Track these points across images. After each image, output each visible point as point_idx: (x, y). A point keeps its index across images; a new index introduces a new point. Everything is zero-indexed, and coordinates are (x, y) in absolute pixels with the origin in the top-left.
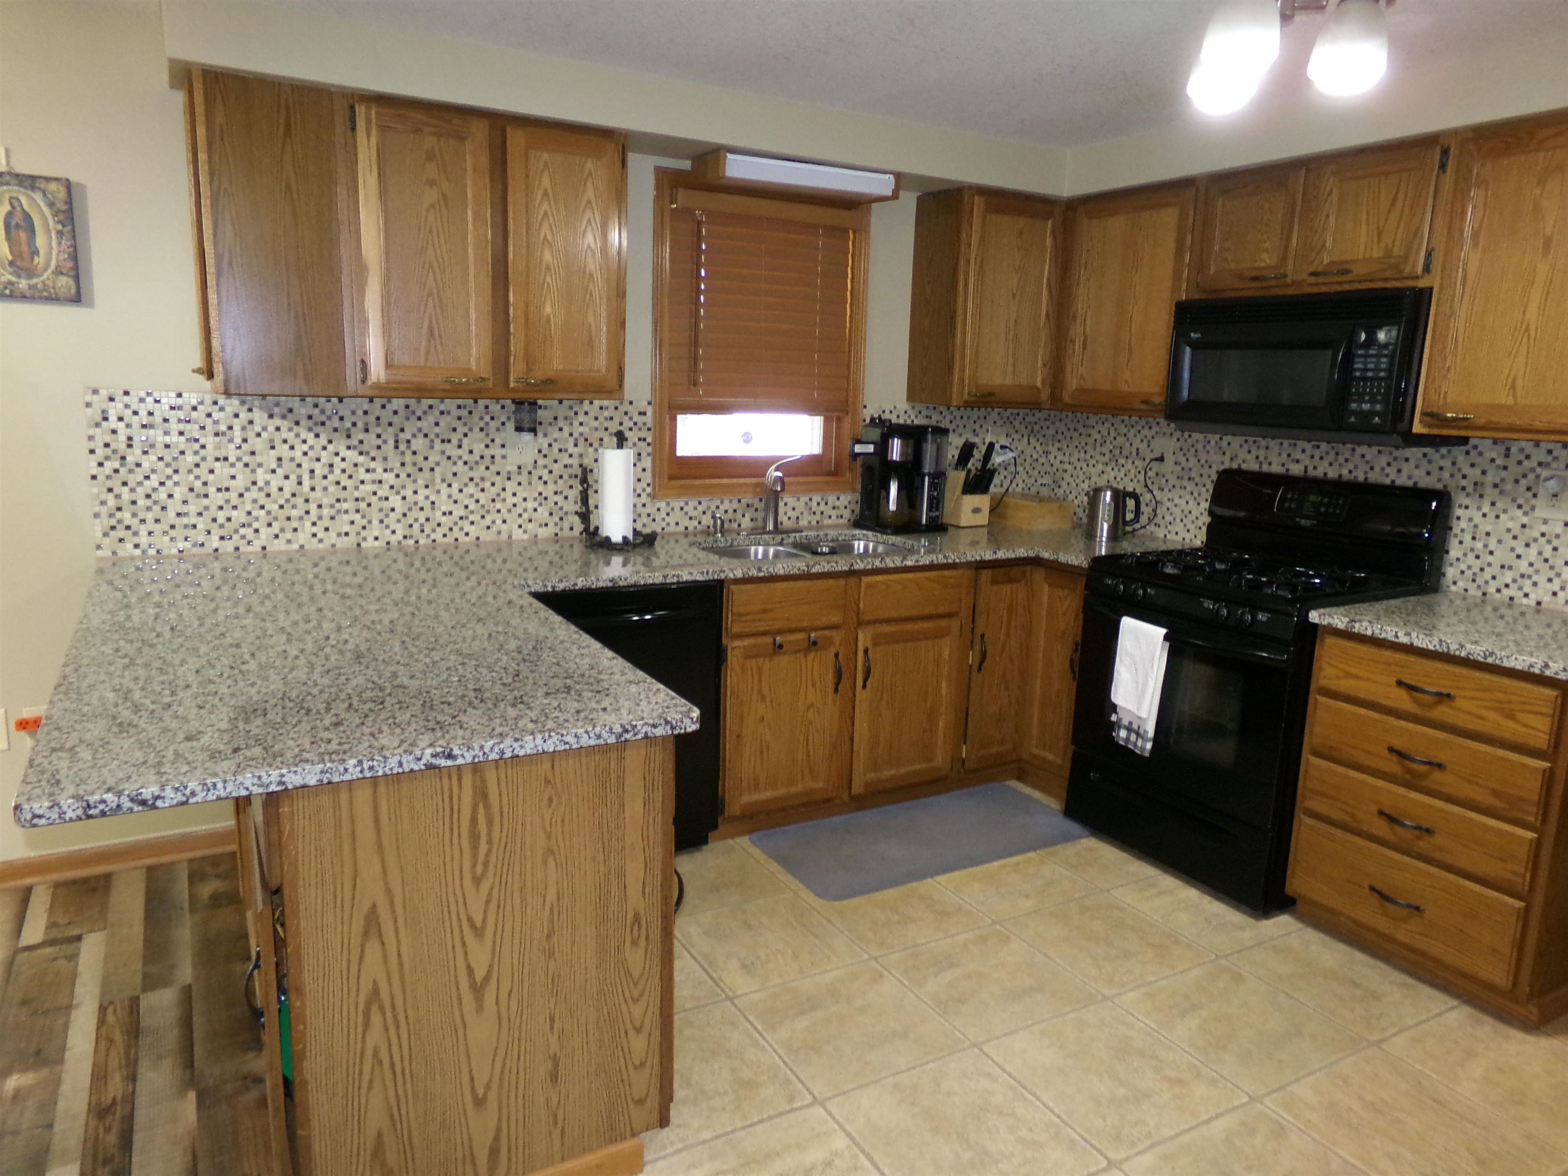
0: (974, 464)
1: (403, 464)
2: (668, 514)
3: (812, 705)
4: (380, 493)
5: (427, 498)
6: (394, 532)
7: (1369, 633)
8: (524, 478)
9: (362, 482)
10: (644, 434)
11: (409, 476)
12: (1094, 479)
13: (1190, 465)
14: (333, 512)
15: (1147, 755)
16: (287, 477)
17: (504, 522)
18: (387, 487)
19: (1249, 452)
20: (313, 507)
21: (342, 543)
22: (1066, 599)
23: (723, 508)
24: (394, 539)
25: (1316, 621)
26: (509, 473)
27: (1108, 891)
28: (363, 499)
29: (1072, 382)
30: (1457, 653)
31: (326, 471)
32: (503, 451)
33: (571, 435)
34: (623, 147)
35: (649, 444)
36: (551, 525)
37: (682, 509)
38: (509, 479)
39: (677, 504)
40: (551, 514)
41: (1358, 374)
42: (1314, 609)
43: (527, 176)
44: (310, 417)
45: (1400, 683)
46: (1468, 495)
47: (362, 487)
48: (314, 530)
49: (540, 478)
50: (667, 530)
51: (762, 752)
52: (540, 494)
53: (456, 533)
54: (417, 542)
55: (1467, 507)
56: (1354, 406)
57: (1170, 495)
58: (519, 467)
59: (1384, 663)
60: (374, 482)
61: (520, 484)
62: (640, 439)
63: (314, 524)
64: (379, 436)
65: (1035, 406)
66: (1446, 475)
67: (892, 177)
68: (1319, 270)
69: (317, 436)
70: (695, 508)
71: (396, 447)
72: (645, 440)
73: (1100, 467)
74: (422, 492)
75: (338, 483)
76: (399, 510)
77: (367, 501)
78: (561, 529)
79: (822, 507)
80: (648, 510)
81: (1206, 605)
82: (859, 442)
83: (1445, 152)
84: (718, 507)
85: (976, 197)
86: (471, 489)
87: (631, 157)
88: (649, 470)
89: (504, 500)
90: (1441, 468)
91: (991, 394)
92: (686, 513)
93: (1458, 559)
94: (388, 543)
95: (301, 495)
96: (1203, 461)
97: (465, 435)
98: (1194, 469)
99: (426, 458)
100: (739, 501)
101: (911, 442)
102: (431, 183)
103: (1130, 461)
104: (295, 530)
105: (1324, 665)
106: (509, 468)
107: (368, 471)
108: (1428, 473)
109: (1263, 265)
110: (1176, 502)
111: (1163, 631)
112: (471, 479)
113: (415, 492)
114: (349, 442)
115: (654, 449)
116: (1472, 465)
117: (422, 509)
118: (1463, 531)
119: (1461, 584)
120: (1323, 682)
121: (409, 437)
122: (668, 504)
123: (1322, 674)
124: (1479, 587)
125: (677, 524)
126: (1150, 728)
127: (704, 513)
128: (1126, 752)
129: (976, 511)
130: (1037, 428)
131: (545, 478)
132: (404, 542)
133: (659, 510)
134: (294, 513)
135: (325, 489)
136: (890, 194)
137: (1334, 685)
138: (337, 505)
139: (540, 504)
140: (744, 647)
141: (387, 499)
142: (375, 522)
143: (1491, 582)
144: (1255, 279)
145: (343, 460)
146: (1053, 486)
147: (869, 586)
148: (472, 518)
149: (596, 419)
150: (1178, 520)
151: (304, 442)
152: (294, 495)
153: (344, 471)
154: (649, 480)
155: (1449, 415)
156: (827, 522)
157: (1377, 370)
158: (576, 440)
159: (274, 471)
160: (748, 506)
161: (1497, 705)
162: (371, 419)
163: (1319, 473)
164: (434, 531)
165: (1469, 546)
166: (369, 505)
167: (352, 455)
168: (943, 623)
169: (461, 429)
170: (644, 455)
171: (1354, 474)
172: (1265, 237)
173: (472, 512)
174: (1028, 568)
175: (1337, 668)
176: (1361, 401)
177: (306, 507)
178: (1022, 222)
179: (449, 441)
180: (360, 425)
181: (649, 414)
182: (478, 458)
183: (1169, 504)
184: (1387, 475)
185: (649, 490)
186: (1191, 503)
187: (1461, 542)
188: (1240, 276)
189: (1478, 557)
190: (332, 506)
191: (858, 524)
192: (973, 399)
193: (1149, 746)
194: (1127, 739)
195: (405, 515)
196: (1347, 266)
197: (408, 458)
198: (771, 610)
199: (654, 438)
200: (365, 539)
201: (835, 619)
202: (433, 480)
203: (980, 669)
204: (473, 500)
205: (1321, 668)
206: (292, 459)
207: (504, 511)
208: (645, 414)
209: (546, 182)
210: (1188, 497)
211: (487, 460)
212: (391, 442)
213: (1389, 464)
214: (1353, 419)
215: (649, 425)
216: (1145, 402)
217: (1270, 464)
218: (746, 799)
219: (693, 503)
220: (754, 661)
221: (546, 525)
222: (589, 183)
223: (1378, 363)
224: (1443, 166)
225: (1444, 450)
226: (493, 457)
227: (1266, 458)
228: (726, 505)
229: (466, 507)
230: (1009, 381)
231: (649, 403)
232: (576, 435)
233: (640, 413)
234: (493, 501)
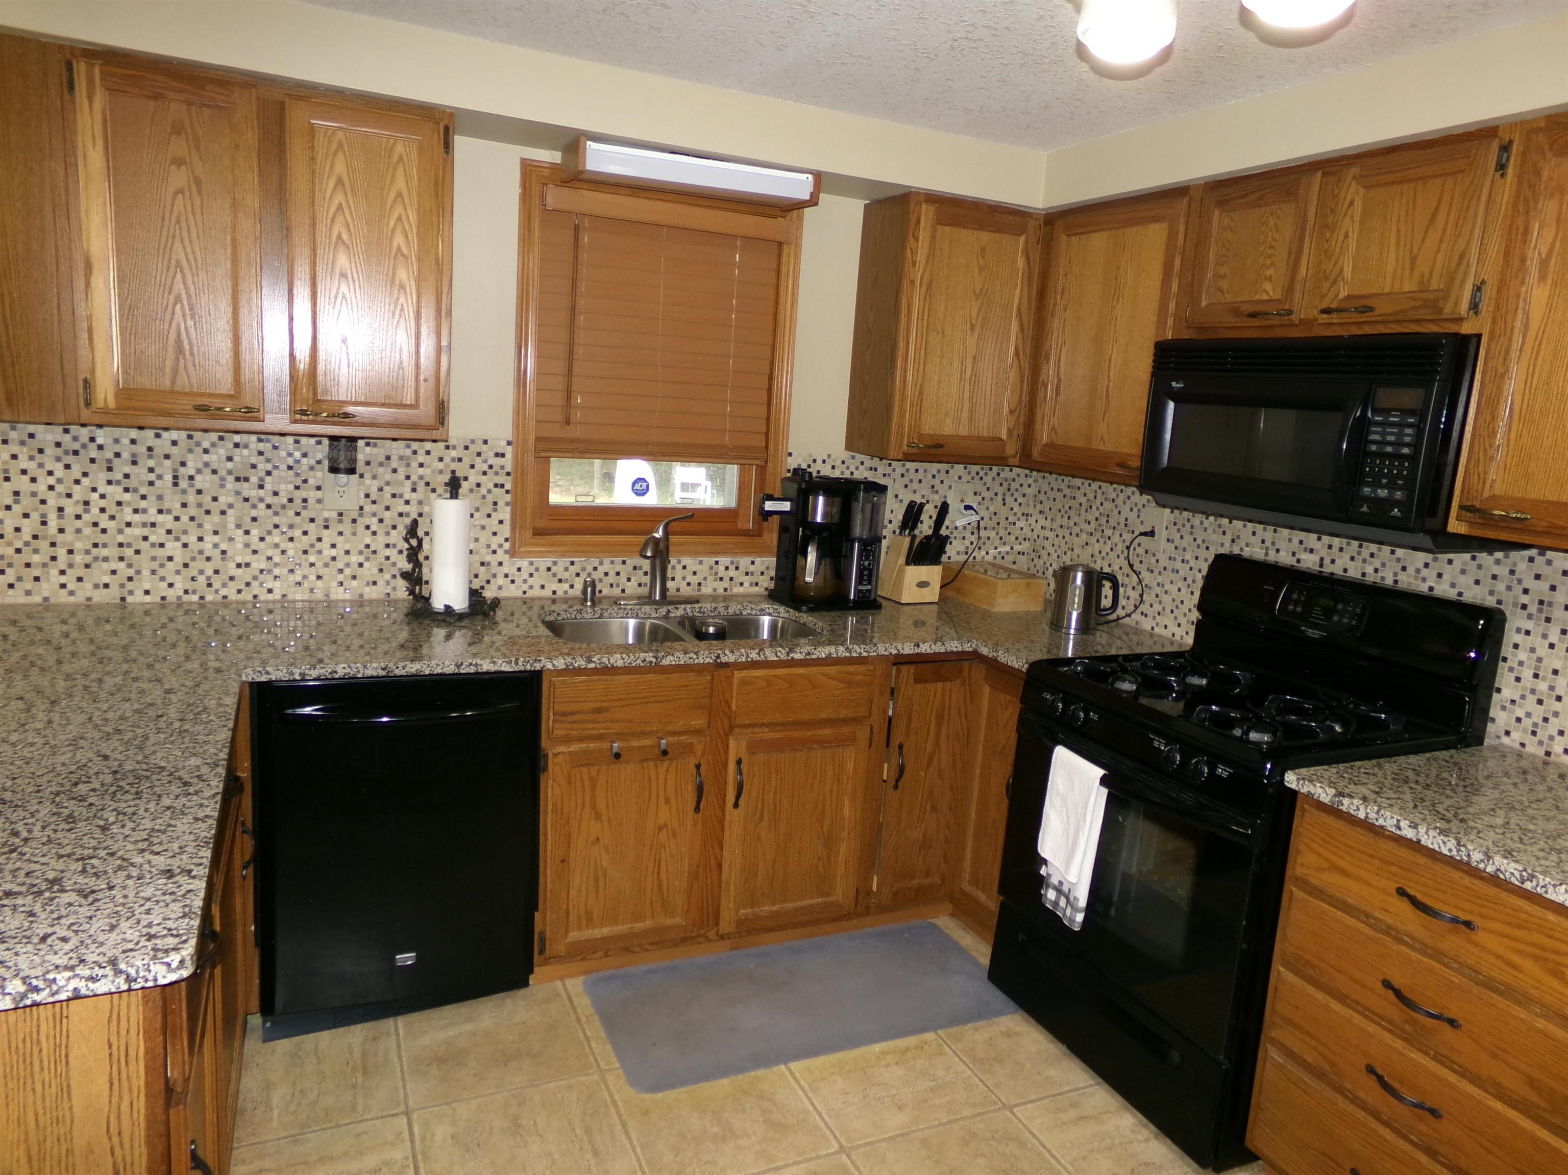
0: (925, 528)
1: (184, 505)
2: (531, 575)
3: (666, 826)
4: (153, 538)
5: (216, 546)
6: (171, 585)
7: (1362, 815)
8: (346, 527)
9: (129, 524)
10: (500, 480)
11: (192, 519)
12: (1077, 551)
13: (1184, 543)
14: (88, 559)
15: (1077, 929)
16: (26, 516)
17: (319, 577)
18: (164, 532)
19: (1254, 533)
20: (61, 552)
21: (99, 596)
22: (1007, 707)
23: (602, 570)
24: (171, 595)
25: (1293, 786)
26: (326, 520)
27: (1011, 1108)
28: (129, 545)
29: (1044, 435)
30: (1482, 866)
31: (80, 509)
32: (319, 494)
33: (408, 477)
34: (447, 129)
35: (507, 492)
36: (380, 583)
37: (549, 569)
38: (326, 527)
39: (543, 562)
40: (381, 570)
41: (1374, 448)
42: (1293, 768)
43: (313, 159)
44: (58, 445)
45: (1401, 892)
46: (1530, 617)
47: (128, 531)
48: (63, 579)
49: (368, 527)
50: (530, 594)
51: (596, 880)
52: (367, 546)
53: (255, 589)
54: (202, 598)
55: (1528, 633)
56: (1367, 490)
57: (1160, 579)
58: (341, 514)
59: (1380, 860)
60: (144, 525)
61: (341, 533)
62: (496, 485)
63: (63, 572)
64: (151, 470)
65: (1001, 461)
66: (1501, 586)
67: (810, 176)
68: (1334, 305)
69: (67, 467)
70: (566, 569)
71: (176, 484)
72: (502, 486)
73: (1084, 536)
74: (210, 539)
75: (95, 524)
76: (179, 559)
77: (135, 547)
78: (394, 589)
79: (732, 572)
80: (505, 569)
81: (1156, 744)
82: (771, 498)
83: (1505, 148)
84: (595, 569)
85: (924, 206)
86: (276, 538)
87: (460, 142)
88: (507, 523)
89: (320, 552)
90: (1494, 577)
91: (939, 446)
92: (555, 575)
93: (1513, 702)
94: (163, 598)
95: (45, 538)
96: (1199, 541)
97: (269, 473)
98: (1189, 550)
99: (215, 499)
100: (624, 562)
101: (838, 500)
102: (179, 162)
103: (1117, 533)
104: (37, 579)
105: (1302, 848)
106: (326, 514)
107: (136, 511)
108: (1477, 582)
109: (1265, 297)
110: (1166, 588)
111: (1100, 772)
112: (276, 526)
113: (200, 539)
114: (110, 476)
115: (515, 498)
116: (1538, 577)
117: (208, 559)
118: (1521, 663)
119: (1516, 736)
120: (1299, 871)
121: (192, 472)
122: (531, 563)
123: (1300, 860)
124: (1541, 743)
125: (543, 587)
126: (1082, 896)
127: (578, 575)
128: (1052, 919)
129: (923, 585)
130: (1014, 485)
131: (373, 528)
132: (186, 598)
133: (519, 570)
134: (36, 559)
135: (78, 531)
136: (807, 197)
137: (1316, 879)
138: (95, 551)
139: (367, 559)
140: (570, 753)
141: (162, 545)
142: (146, 573)
143: (1558, 738)
144: (1253, 315)
145: (103, 496)
146: (1033, 555)
147: (744, 683)
148: (276, 571)
149: (441, 459)
150: (1168, 610)
151: (50, 473)
152: (35, 537)
153: (103, 510)
154: (508, 535)
155: (1496, 512)
156: (738, 590)
157: (1399, 444)
158: (414, 483)
159: (8, 508)
160: (635, 568)
161: (1538, 952)
162: (141, 449)
163: (1337, 569)
164: (224, 585)
165: (1529, 686)
166: (137, 552)
167: (115, 492)
168: (846, 730)
169: (263, 467)
170: (501, 503)
171: (1380, 574)
172: (1269, 262)
173: (276, 565)
174: (966, 665)
175: (1319, 855)
176: (1377, 485)
177: (52, 551)
178: (985, 237)
179: (246, 480)
180: (126, 455)
181: (509, 455)
182: (285, 501)
183: (1158, 590)
184: (1424, 580)
185: (507, 546)
186: (1183, 590)
187: (1518, 679)
188: (1235, 311)
189: (1540, 702)
190: (87, 552)
191: (773, 596)
192: (915, 451)
193: (1080, 917)
194: (1056, 903)
195: (186, 565)
196: (1369, 302)
197: (191, 498)
198: (607, 710)
199: (515, 484)
200: (131, 593)
201: (699, 722)
202: (225, 526)
203: (896, 787)
204: (278, 551)
205: (1298, 852)
206: (34, 494)
207: (319, 564)
208: (503, 455)
209: (340, 167)
210: (1181, 584)
211: (298, 502)
212: (169, 478)
213: (1426, 565)
214: (1365, 509)
215: (509, 468)
216: (1121, 465)
217: (1278, 551)
218: (574, 935)
219: (564, 562)
220: (584, 770)
221: (375, 583)
222: (400, 172)
223: (1400, 435)
224: (1501, 167)
225: (1499, 555)
226: (305, 500)
227: (1273, 544)
228: (606, 566)
229: (269, 558)
230: (963, 431)
231: (509, 443)
232: (414, 478)
233: (497, 455)
234: (305, 552)
